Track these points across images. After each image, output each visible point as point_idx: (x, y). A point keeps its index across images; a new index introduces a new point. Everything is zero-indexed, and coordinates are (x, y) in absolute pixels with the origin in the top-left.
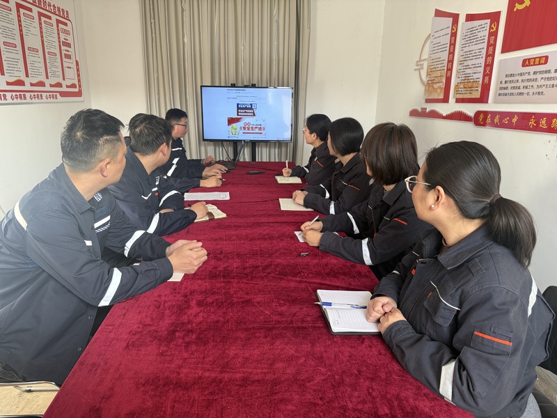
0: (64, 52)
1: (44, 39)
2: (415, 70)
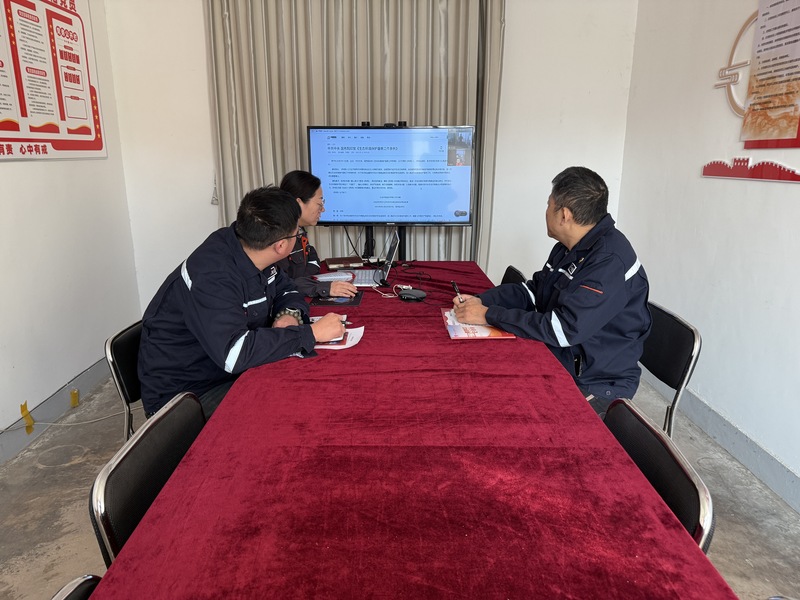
0: (63, 71)
1: (20, 45)
2: (717, 86)
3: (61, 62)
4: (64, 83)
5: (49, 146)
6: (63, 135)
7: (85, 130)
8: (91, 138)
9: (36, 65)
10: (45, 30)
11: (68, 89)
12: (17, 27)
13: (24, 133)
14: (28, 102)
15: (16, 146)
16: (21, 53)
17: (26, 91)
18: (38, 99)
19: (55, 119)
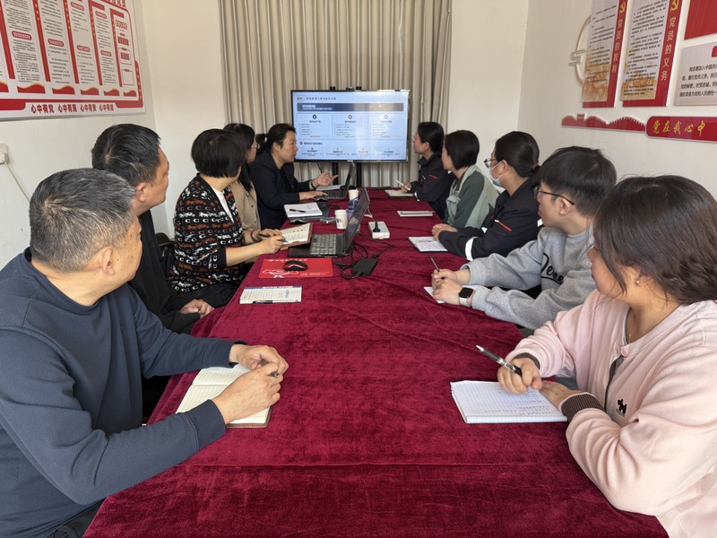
0: (120, 51)
1: (97, 35)
2: (570, 64)
3: (119, 45)
4: (121, 60)
5: (114, 104)
6: (121, 98)
7: (132, 94)
8: (136, 99)
9: (106, 49)
10: (110, 25)
11: (124, 64)
12: (96, 23)
13: (101, 97)
14: (103, 74)
15: (97, 105)
16: (98, 41)
17: (102, 67)
18: (108, 73)
19: (116, 86)
